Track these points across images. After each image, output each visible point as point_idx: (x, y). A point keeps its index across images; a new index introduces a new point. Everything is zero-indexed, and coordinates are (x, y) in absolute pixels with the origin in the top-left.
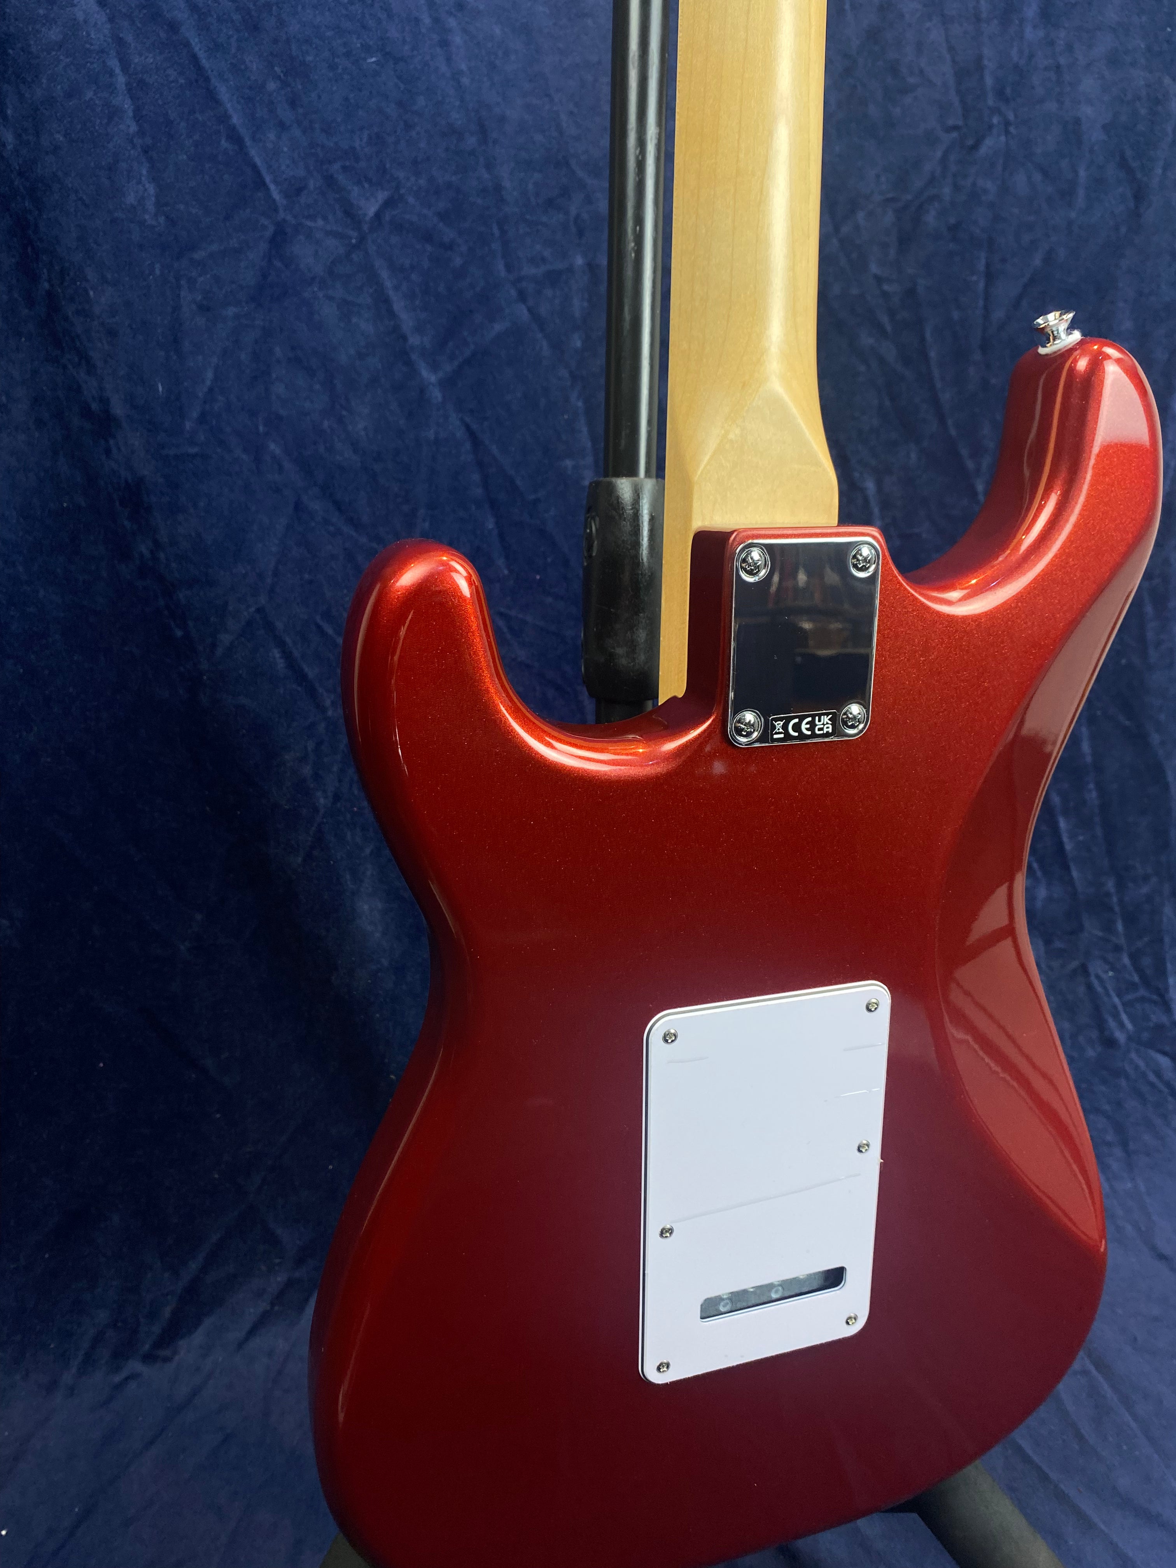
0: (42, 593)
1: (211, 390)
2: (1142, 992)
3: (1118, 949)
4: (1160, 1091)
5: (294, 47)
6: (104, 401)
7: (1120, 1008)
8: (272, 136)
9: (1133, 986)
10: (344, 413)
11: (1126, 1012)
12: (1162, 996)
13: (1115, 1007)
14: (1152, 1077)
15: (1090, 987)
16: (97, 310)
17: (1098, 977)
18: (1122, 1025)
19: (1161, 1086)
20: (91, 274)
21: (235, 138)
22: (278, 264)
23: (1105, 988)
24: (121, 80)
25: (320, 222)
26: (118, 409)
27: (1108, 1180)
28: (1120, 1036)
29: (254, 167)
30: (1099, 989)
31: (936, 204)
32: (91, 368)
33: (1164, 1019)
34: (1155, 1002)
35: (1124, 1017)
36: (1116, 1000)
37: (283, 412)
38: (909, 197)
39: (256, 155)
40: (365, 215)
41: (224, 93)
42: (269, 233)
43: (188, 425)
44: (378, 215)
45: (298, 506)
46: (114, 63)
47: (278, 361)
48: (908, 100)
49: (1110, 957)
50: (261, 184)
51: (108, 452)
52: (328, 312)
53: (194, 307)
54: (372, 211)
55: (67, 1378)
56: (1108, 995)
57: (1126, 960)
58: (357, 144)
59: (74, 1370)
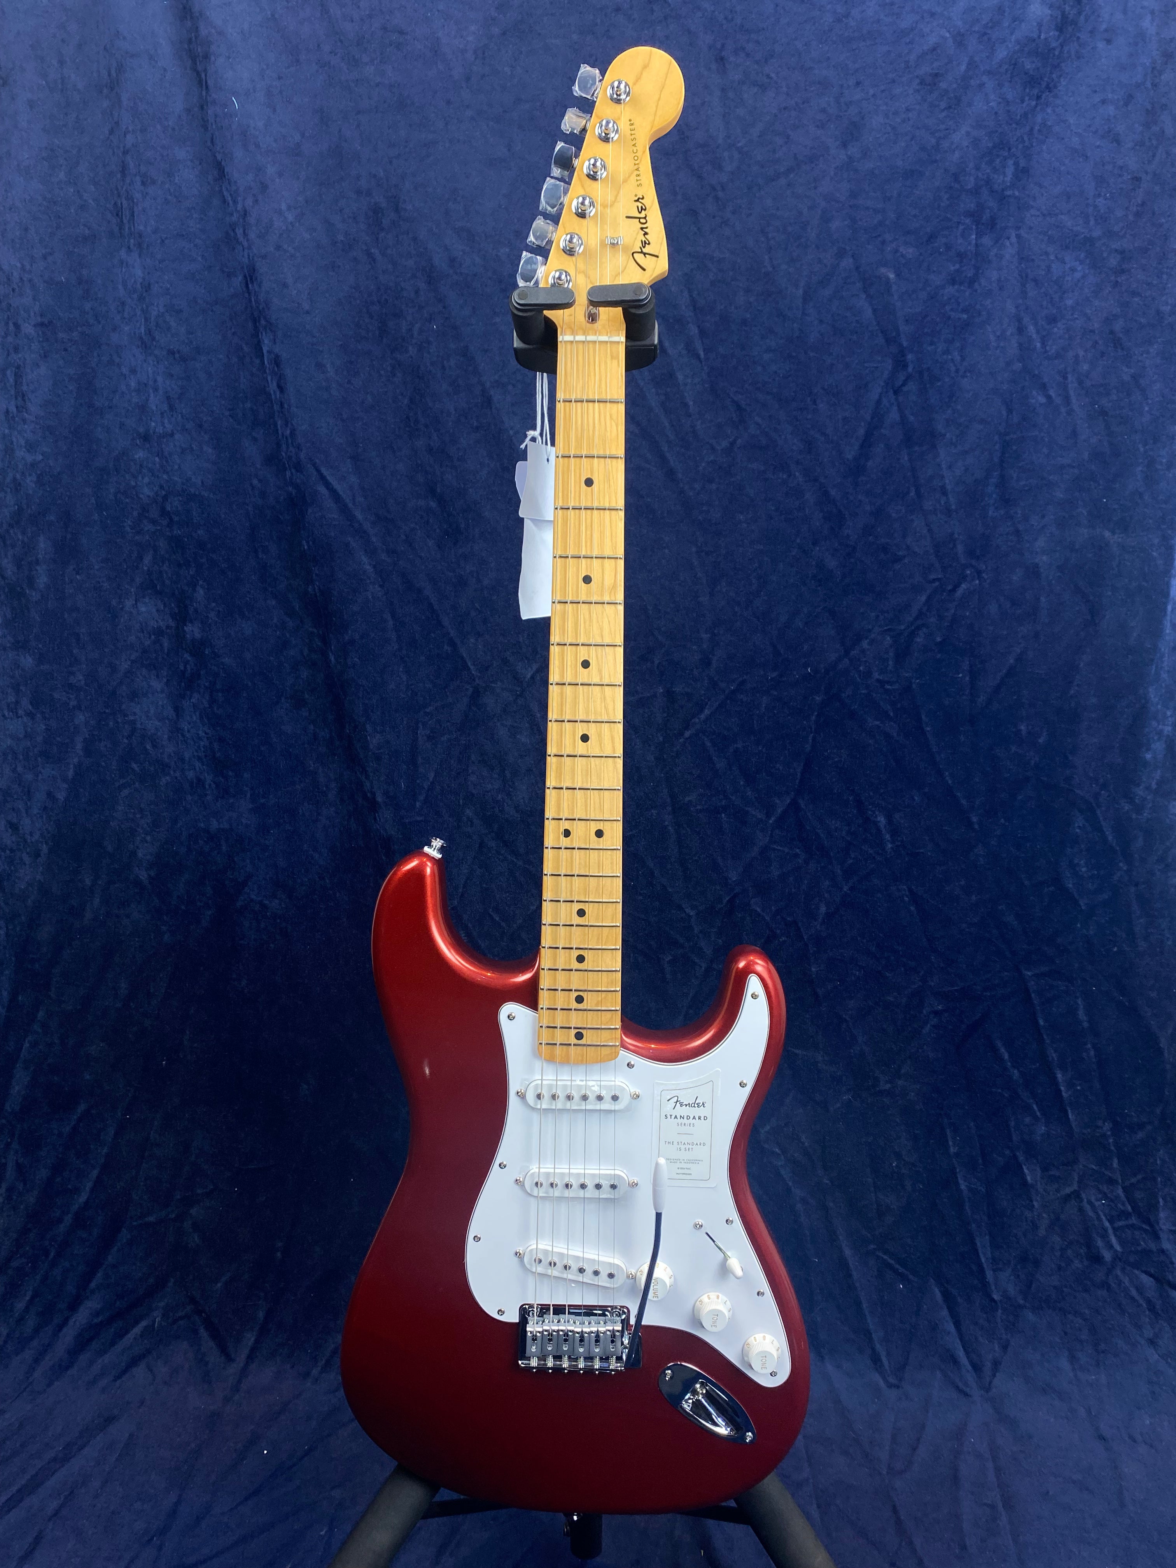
0: (338, 895)
1: (432, 783)
2: (1134, 1220)
3: (1111, 1182)
4: (1139, 1306)
5: (486, 592)
6: (374, 794)
7: (1110, 1231)
8: (472, 640)
9: (1127, 1215)
10: (511, 790)
11: (1116, 1235)
12: (1151, 1226)
13: (1106, 1230)
14: (1134, 1292)
15: (1081, 1210)
16: (371, 747)
17: (1090, 1203)
18: (1110, 1247)
19: (1141, 1301)
20: (369, 727)
21: (452, 643)
22: (474, 709)
23: (1097, 1213)
24: (391, 623)
25: (499, 683)
26: (379, 799)
27: (1074, 1369)
28: (1107, 1256)
29: (462, 658)
30: (1091, 1214)
31: (924, 630)
32: (367, 777)
33: (1153, 1246)
34: (1145, 1231)
35: (1114, 1240)
36: (1107, 1224)
37: (474, 791)
38: (903, 627)
39: (463, 651)
40: (525, 678)
41: (446, 621)
42: (470, 692)
43: (418, 804)
44: (532, 677)
45: (482, 845)
46: (387, 616)
47: (473, 763)
48: (897, 566)
49: (1105, 1188)
50: (466, 667)
51: (375, 819)
52: (502, 732)
53: (425, 738)
54: (529, 676)
55: (315, 1372)
56: (1099, 1218)
57: (1120, 1192)
58: (521, 640)
59: (319, 1368)
